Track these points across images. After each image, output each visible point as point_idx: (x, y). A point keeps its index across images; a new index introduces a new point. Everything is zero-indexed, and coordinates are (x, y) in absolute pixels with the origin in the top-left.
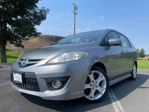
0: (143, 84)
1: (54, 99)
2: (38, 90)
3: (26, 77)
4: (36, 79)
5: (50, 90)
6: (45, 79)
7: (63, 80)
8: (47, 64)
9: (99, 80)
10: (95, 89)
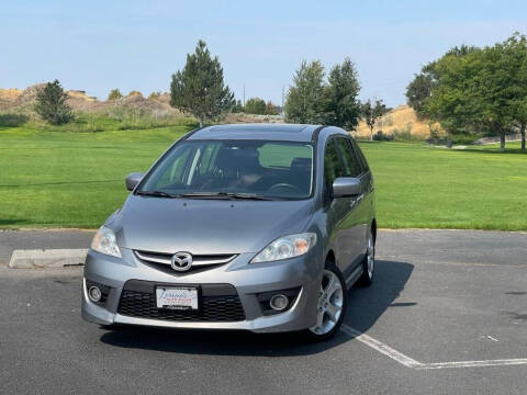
0: (398, 295)
1: (277, 330)
2: (240, 317)
3: (204, 294)
4: (237, 296)
5: (267, 315)
6: (257, 294)
7: (290, 294)
8: (250, 264)
9: (330, 290)
10: (324, 310)
